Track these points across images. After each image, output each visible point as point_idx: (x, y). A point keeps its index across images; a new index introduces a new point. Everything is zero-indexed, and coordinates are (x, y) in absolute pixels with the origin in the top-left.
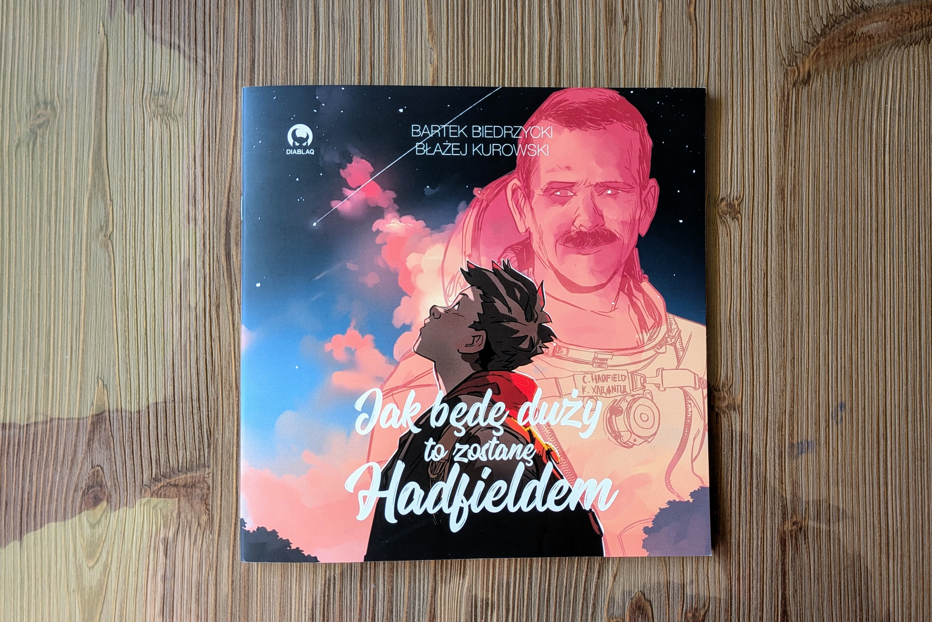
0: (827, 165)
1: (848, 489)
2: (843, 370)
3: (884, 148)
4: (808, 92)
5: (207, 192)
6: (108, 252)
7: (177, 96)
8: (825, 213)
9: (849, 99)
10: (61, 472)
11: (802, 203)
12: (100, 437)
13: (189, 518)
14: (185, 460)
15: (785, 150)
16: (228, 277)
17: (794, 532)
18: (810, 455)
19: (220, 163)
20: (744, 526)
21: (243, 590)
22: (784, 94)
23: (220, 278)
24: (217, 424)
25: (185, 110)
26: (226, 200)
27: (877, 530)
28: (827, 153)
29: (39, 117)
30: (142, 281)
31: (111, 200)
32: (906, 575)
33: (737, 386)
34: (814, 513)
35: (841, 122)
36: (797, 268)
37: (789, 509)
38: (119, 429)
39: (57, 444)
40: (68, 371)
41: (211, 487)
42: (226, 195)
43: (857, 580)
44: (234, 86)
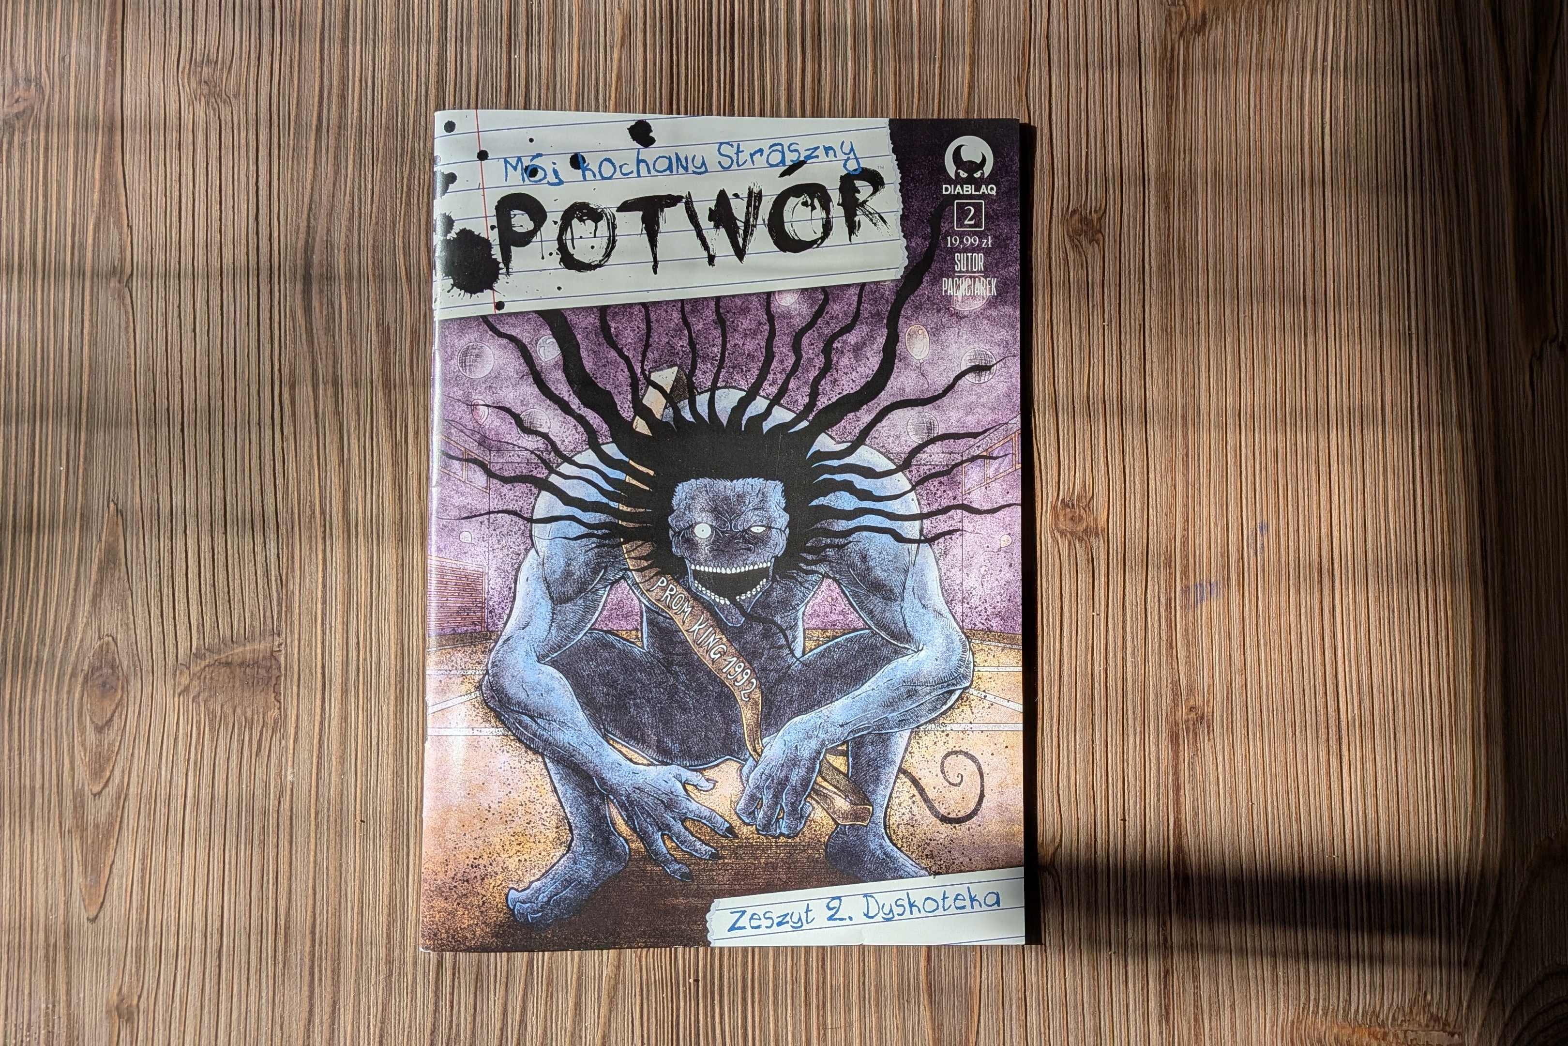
0: (1234, 156)
1: (1275, 656)
2: (1263, 472)
3: (1323, 128)
4: (1203, 45)
5: (276, 211)
6: (125, 305)
7: (230, 67)
8: (1232, 231)
9: (1266, 55)
10: (51, 645)
11: (1197, 217)
12: (111, 590)
13: (249, 714)
14: (242, 625)
15: (1170, 134)
16: (307, 341)
17: (1191, 723)
18: (1214, 604)
19: (295, 168)
20: (1114, 715)
21: (332, 826)
22: (1166, 48)
23: (295, 344)
24: (293, 568)
25: (243, 89)
26: (305, 223)
27: (1322, 718)
28: (1234, 138)
29: (17, 101)
30: (177, 349)
31: (130, 227)
32: (1370, 789)
33: (1100, 500)
34: (1222, 691)
35: (1255, 91)
36: (1190, 316)
37: (1183, 687)
38: (141, 577)
39: (45, 603)
40: (63, 489)
41: (283, 666)
42: (305, 216)
43: (1292, 797)
44: (318, 49)
